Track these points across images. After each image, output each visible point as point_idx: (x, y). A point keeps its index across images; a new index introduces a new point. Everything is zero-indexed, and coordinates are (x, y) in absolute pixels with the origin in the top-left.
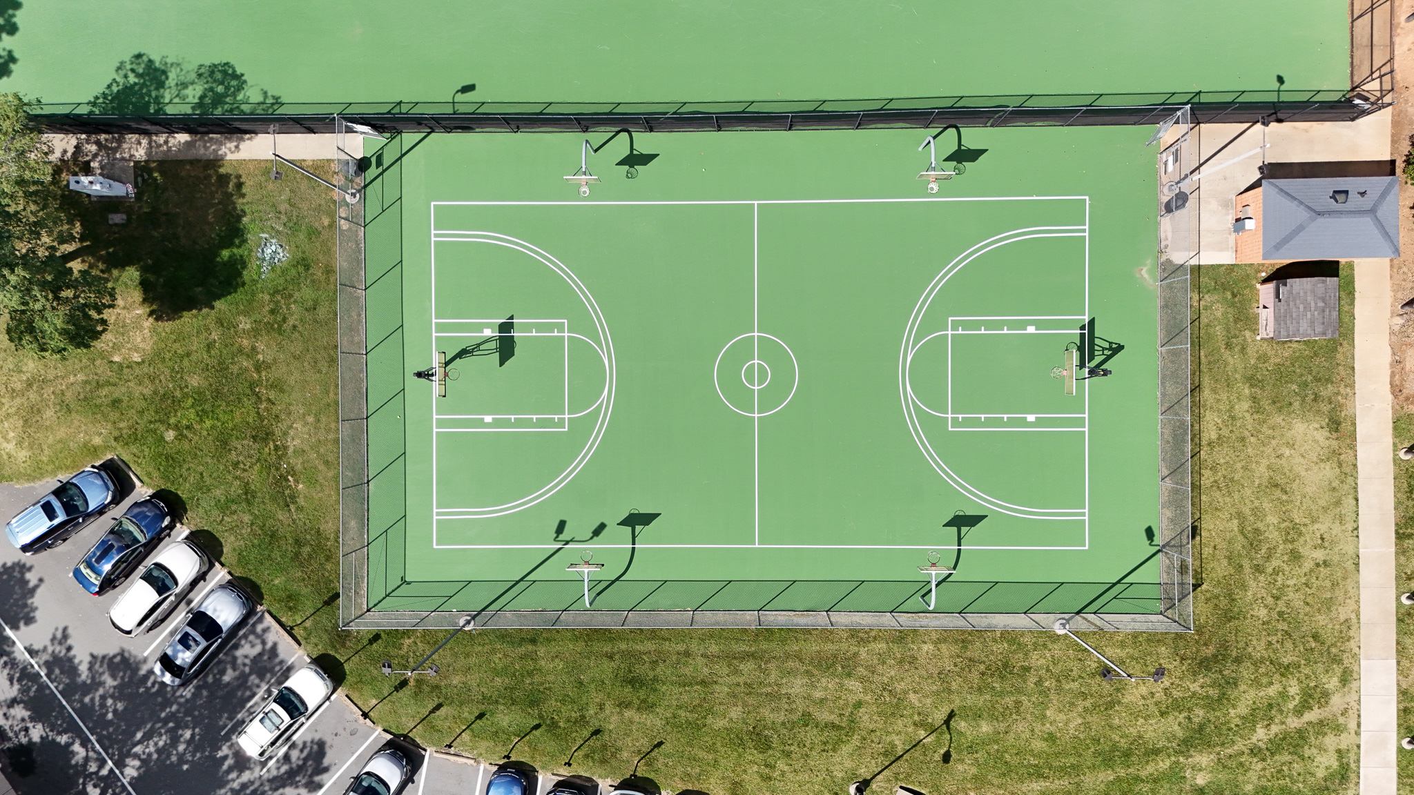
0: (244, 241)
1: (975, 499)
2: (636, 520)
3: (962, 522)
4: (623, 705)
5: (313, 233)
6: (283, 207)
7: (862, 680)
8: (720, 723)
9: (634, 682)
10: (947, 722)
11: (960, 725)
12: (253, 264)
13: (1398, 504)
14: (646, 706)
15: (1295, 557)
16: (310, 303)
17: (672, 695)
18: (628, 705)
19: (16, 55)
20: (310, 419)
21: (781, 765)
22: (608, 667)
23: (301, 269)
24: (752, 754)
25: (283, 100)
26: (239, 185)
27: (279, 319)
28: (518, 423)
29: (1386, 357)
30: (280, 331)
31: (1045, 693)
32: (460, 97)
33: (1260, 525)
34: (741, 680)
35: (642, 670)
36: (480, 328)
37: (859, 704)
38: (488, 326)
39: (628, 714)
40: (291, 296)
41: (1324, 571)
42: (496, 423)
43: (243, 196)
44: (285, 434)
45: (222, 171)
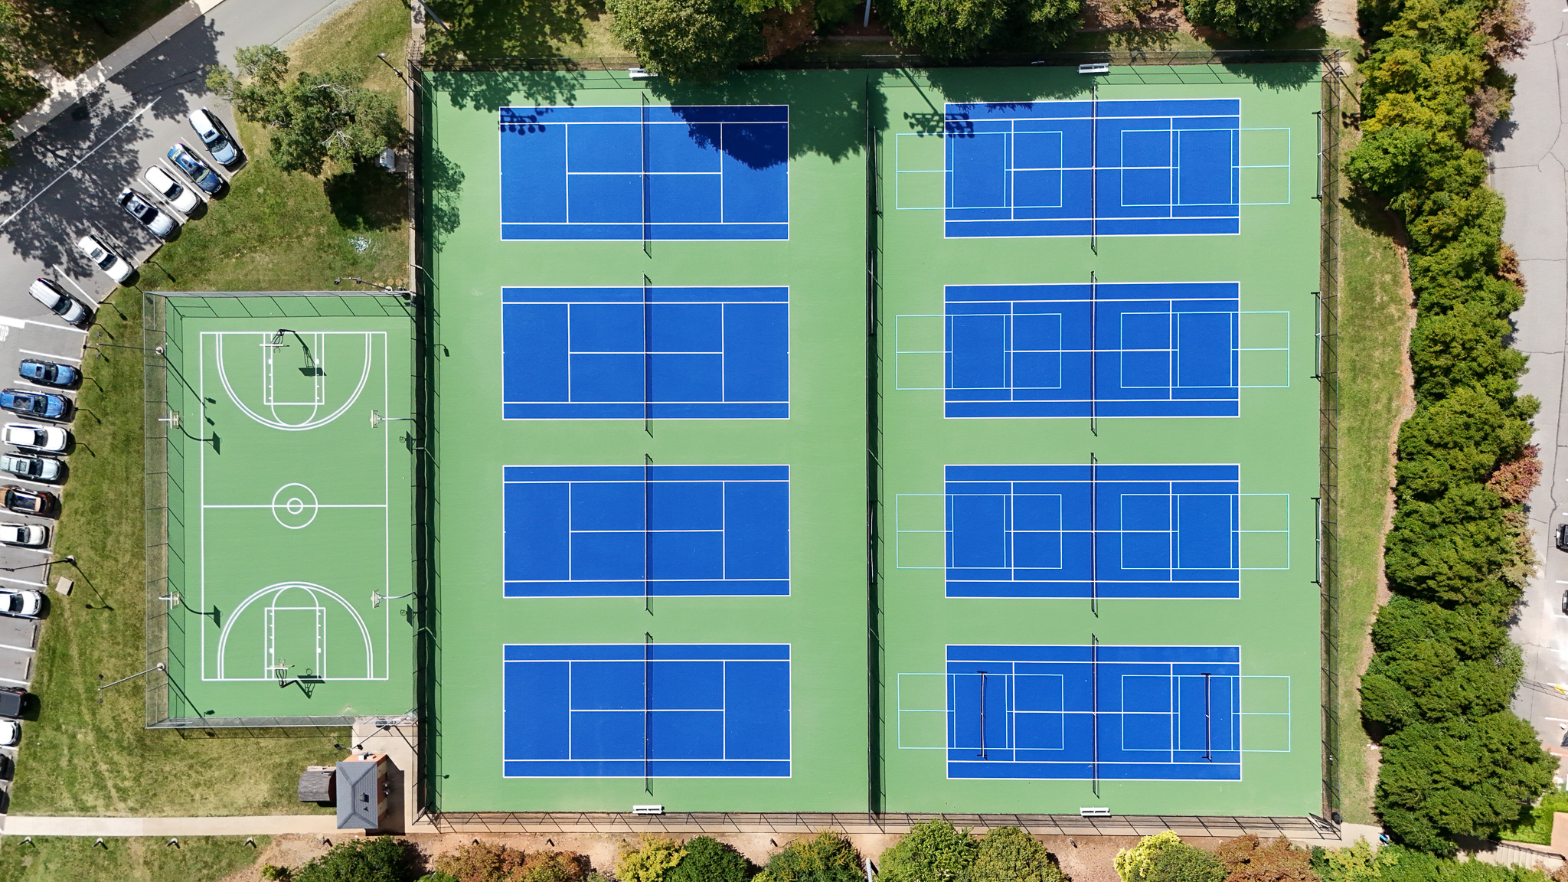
0: (367, 230)
1: (228, 624)
2: (216, 441)
3: (216, 615)
4: (114, 435)
5: (371, 268)
6: (385, 252)
7: (130, 562)
8: (105, 487)
9: (128, 441)
10: (107, 607)
11: (106, 613)
12: (355, 235)
13: (224, 837)
14: (113, 448)
15: (197, 785)
16: (333, 266)
17: (120, 461)
18: (114, 438)
19: (464, 109)
20: (270, 266)
21: (83, 520)
22: (136, 427)
23: (352, 261)
24: (89, 504)
25: (440, 253)
26: (395, 229)
27: (326, 249)
28: (268, 378)
29: (302, 831)
30: (318, 250)
31: (124, 657)
32: (442, 348)
33: (214, 768)
34: (129, 498)
35: (134, 445)
36: (320, 358)
37: (117, 561)
38: (321, 362)
39: (109, 438)
40: (337, 255)
41: (189, 799)
42: (268, 366)
43: (390, 231)
44: (263, 252)
45: (403, 220)
